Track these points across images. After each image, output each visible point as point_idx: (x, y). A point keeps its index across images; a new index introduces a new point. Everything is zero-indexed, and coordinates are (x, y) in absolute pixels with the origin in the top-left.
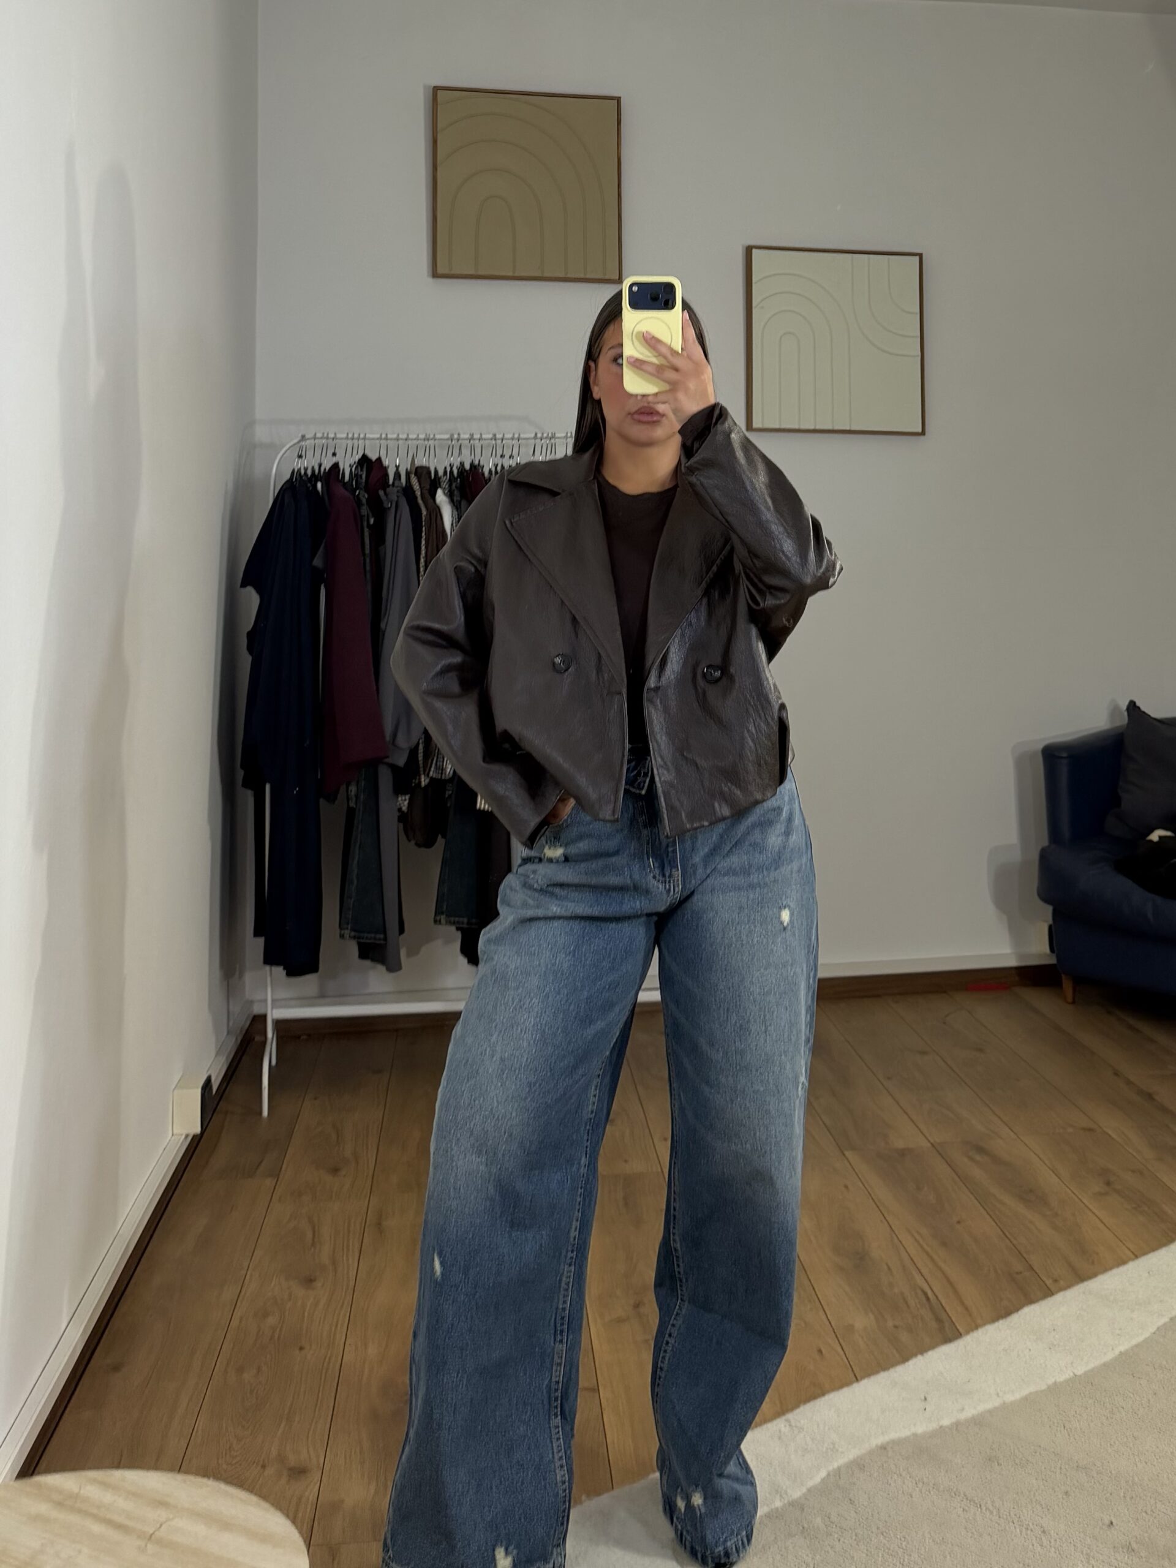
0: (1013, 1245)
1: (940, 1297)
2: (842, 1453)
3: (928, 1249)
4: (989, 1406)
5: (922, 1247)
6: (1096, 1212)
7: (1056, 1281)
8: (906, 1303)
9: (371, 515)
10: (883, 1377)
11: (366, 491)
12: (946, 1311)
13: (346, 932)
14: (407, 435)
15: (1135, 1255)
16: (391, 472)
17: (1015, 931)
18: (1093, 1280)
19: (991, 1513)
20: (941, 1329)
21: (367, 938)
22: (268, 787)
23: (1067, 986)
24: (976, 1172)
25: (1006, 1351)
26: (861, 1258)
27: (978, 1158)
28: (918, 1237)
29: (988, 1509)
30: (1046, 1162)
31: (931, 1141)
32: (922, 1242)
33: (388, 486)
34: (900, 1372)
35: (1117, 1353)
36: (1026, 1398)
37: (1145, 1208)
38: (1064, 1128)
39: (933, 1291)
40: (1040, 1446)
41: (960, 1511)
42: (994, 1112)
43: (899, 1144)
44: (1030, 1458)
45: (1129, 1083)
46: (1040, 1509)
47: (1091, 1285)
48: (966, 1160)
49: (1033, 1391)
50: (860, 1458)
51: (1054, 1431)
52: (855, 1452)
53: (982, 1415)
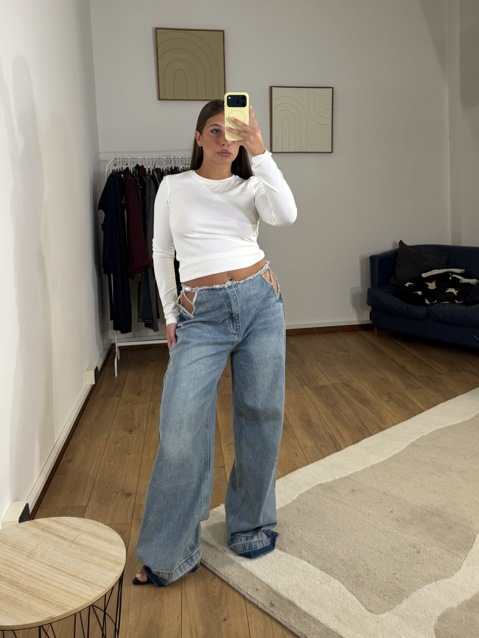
0: (359, 418)
1: (335, 435)
2: (304, 488)
3: (331, 419)
4: (351, 472)
5: (329, 419)
6: (386, 407)
7: (373, 430)
8: (324, 438)
9: (140, 185)
10: (317, 463)
11: (138, 177)
12: (337, 440)
13: (140, 320)
14: (152, 157)
15: (399, 422)
16: (147, 170)
17: (359, 314)
18: (385, 430)
19: (352, 508)
20: (335, 446)
21: (147, 321)
22: (112, 275)
23: (376, 331)
24: (346, 393)
25: (357, 454)
26: (309, 423)
27: (347, 388)
28: (328, 416)
29: (351, 507)
30: (369, 390)
31: (331, 383)
32: (329, 417)
33: (146, 175)
34: (322, 461)
35: (393, 455)
36: (363, 470)
37: (402, 406)
38: (375, 378)
39: (333, 434)
40: (368, 486)
41: (342, 508)
42: (352, 373)
43: (321, 384)
44: (365, 490)
45: (396, 363)
46: (368, 507)
47: (385, 432)
48: (343, 389)
49: (366, 467)
50: (309, 490)
51: (373, 481)
52: (308, 488)
53: (349, 475)
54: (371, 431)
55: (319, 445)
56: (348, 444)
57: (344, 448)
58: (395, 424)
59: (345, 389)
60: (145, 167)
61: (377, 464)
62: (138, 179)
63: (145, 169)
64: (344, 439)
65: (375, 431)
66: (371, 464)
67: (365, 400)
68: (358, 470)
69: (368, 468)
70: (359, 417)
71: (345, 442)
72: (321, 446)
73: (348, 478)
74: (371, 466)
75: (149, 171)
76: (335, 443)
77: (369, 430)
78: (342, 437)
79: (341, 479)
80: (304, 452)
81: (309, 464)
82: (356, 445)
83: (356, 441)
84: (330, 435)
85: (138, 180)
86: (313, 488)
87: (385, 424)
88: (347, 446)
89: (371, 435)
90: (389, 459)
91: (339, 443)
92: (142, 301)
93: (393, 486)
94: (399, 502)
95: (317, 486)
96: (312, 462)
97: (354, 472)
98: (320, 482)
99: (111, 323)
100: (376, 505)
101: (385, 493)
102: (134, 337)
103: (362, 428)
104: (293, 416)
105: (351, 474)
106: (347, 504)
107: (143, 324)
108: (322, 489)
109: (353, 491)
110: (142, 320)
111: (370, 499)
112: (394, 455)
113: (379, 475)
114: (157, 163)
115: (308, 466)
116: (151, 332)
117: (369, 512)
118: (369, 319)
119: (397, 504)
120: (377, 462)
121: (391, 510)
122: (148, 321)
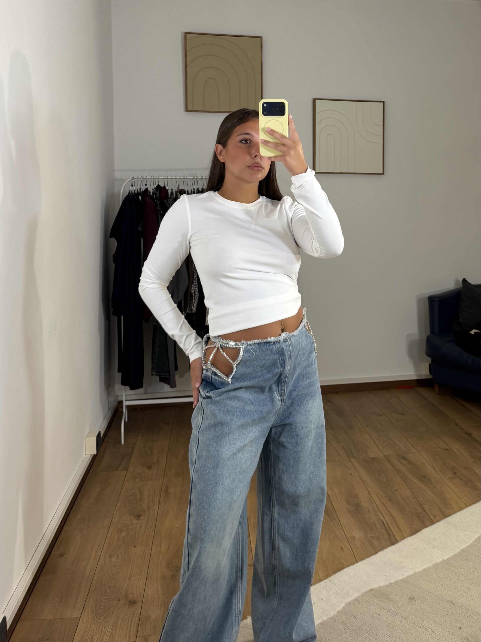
0: (418, 501)
1: (389, 524)
2: (351, 595)
3: (384, 502)
4: (410, 573)
5: (382, 502)
6: (450, 486)
7: (435, 517)
8: (376, 526)
9: (161, 209)
10: (367, 560)
11: (159, 200)
12: (391, 530)
13: (154, 373)
14: (176, 177)
15: (466, 505)
16: (169, 192)
17: (416, 366)
18: (450, 517)
19: (411, 623)
20: (390, 538)
21: (162, 375)
22: (122, 317)
23: (437, 387)
24: (402, 468)
25: (416, 549)
26: (357, 506)
27: (403, 462)
28: (380, 497)
29: (410, 621)
30: (430, 463)
31: (384, 454)
32: (381, 499)
33: (168, 198)
34: (374, 558)
35: (460, 550)
36: (424, 570)
37: (469, 484)
38: (436, 449)
39: (386, 521)
40: (431, 592)
41: (399, 622)
42: (409, 441)
43: (372, 455)
44: (427, 598)
45: (462, 429)
46: (431, 621)
47: (449, 519)
48: (398, 463)
49: (427, 567)
50: (358, 597)
51: (436, 585)
52: (356, 595)
53: (407, 578)
54: (432, 517)
55: (370, 535)
56: (405, 535)
57: (400, 541)
58: (461, 509)
59: (401, 463)
60: (167, 188)
61: (440, 562)
62: (158, 202)
63: (167, 190)
64: (399, 529)
65: (437, 518)
66: (434, 563)
67: (424, 477)
68: (418, 570)
69: (431, 567)
70: (418, 499)
71: (401, 532)
72: (372, 537)
73: (405, 581)
74: (433, 565)
75: (172, 193)
76: (389, 534)
77: (430, 516)
78: (398, 526)
79: (397, 582)
80: (351, 545)
81: (357, 562)
82: (414, 536)
83: (415, 532)
84: (383, 522)
85: (158, 204)
86: (363, 595)
87: (449, 509)
88: (403, 538)
89: (433, 523)
90: (455, 555)
91: (394, 534)
92: (157, 350)
93: (461, 593)
94: (469, 615)
95: (367, 592)
96: (362, 559)
97: (413, 573)
98: (371, 587)
99: (118, 376)
100: (441, 618)
101: (452, 602)
102: (146, 393)
103: (421, 513)
104: (338, 497)
105: (410, 576)
106: (404, 616)
107: (158, 378)
108: (374, 596)
109: (412, 599)
110: (156, 373)
111: (433, 610)
112: (462, 550)
113: (443, 577)
114: (182, 183)
115: (356, 564)
116: (167, 388)
117: (433, 629)
118: (428, 373)
119: (466, 617)
120: (441, 560)
121: (460, 626)
122: (164, 375)
